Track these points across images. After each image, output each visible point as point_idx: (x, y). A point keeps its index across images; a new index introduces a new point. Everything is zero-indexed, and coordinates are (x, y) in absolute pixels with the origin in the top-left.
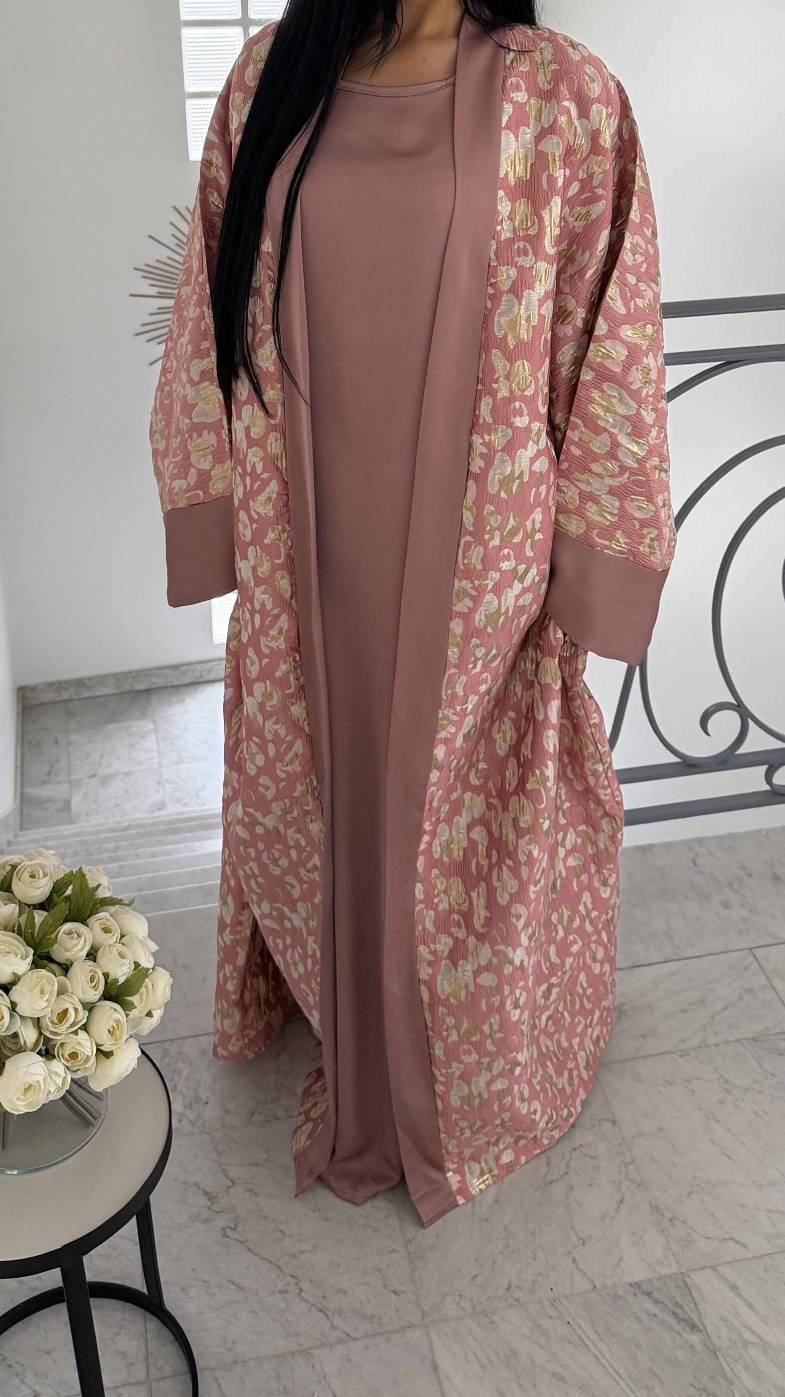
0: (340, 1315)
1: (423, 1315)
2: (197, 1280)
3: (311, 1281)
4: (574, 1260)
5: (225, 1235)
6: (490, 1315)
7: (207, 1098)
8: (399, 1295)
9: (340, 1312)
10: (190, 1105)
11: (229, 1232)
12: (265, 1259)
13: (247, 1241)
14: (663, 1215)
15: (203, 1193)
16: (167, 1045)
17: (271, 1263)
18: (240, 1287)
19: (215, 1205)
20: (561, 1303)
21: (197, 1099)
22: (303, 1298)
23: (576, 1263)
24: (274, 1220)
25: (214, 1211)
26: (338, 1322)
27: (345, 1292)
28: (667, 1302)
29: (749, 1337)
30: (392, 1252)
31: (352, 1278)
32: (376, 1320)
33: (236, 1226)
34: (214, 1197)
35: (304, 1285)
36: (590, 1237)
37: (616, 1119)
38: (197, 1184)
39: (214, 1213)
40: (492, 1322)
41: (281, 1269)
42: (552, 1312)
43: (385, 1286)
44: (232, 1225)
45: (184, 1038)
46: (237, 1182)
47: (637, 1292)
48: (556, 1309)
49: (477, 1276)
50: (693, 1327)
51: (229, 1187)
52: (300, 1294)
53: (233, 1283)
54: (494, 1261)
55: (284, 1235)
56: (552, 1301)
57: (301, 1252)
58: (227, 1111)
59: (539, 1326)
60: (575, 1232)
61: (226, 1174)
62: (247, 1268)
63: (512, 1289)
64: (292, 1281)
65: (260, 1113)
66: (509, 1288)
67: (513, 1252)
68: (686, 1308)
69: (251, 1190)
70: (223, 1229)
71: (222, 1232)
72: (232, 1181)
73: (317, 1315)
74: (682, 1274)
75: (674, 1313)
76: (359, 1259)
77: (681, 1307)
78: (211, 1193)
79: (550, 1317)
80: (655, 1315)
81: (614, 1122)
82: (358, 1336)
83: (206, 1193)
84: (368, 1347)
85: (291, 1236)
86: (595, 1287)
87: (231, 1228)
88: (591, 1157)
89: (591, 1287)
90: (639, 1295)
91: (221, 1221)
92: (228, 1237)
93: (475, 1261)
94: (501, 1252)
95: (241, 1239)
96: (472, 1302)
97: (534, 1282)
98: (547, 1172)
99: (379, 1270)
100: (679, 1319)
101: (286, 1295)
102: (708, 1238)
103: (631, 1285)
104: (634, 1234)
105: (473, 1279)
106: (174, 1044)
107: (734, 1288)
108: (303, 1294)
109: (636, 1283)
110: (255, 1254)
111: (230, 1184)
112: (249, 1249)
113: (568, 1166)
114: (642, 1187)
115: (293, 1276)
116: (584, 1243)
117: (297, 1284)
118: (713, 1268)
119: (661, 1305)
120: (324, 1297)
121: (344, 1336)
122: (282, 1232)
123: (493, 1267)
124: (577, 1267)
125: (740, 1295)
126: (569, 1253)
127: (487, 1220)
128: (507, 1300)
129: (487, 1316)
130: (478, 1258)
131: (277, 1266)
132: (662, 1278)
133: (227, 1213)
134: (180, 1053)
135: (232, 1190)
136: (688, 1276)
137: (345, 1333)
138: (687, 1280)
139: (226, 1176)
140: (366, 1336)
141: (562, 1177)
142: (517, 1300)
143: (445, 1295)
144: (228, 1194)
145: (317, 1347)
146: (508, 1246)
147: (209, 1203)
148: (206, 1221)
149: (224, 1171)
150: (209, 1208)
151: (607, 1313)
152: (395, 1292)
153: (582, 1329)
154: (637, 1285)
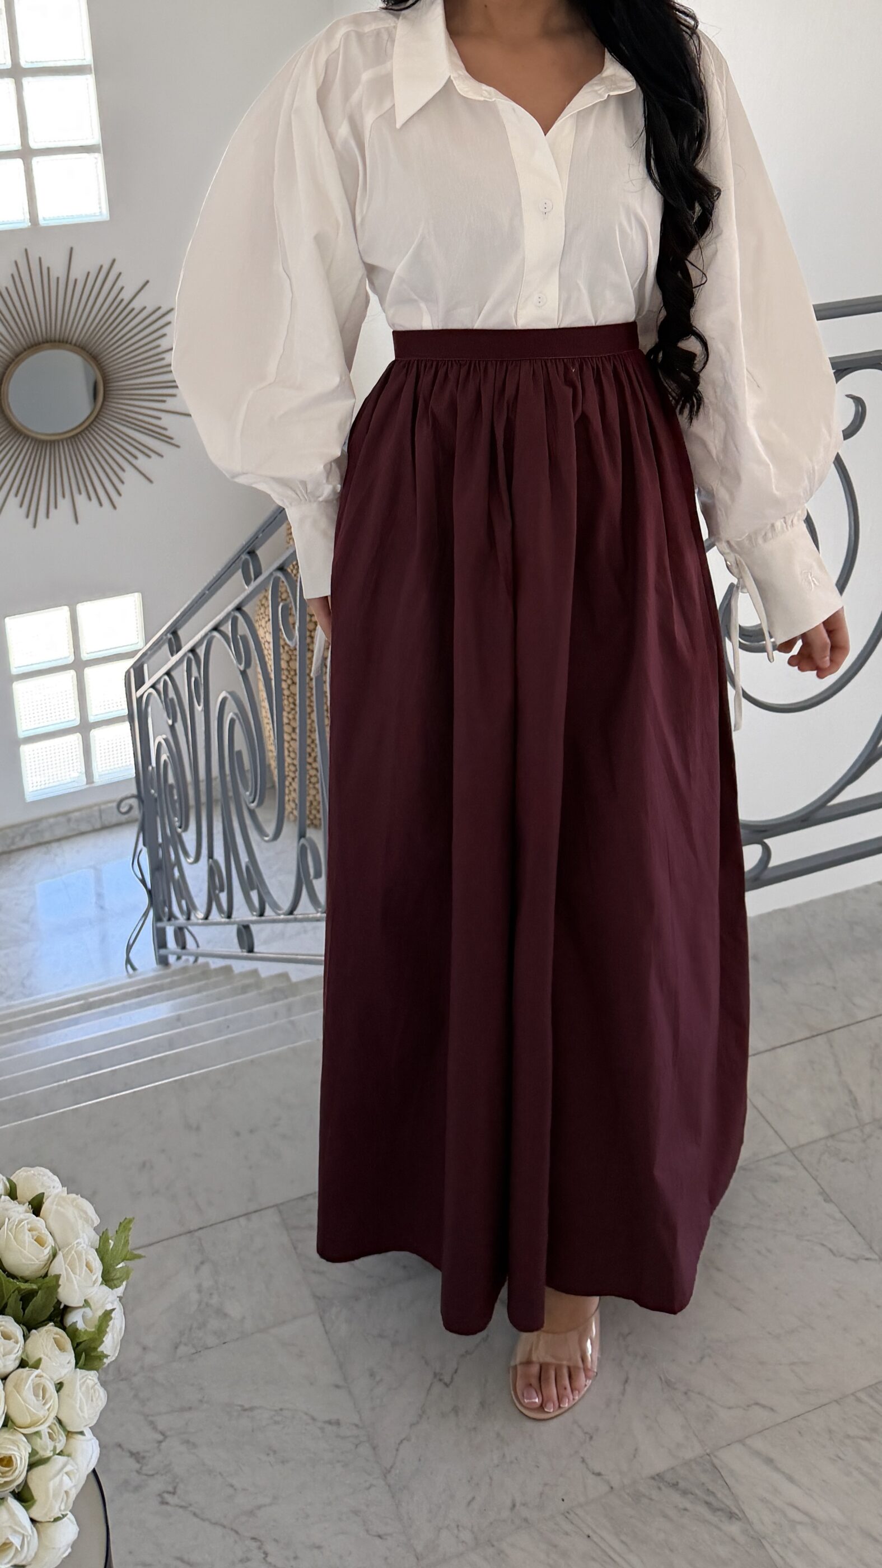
1: (418, 1559)
3: (276, 1540)
4: (583, 1460)
5: (164, 1503)
6: (495, 1543)
8: (386, 1539)
11: (168, 1498)
12: (217, 1523)
14: (675, 1389)
15: (128, 1454)
17: (224, 1527)
19: (144, 1468)
20: (577, 1515)
23: (587, 1464)
24: (221, 1474)
25: (146, 1475)
27: (319, 1547)
28: (697, 1492)
29: (798, 1516)
30: (368, 1488)
31: (326, 1529)
33: (175, 1488)
35: (269, 1547)
39: (144, 1477)
40: (500, 1552)
41: (237, 1532)
42: (568, 1527)
43: (367, 1531)
44: (170, 1489)
46: (168, 1433)
47: (661, 1485)
48: (572, 1523)
49: (474, 1498)
50: (731, 1516)
51: (160, 1442)
52: (264, 1558)
53: (181, 1559)
54: (491, 1478)
55: (235, 1489)
56: (566, 1514)
57: (259, 1507)
58: (144, 1349)
59: (555, 1546)
60: (580, 1426)
61: (153, 1425)
62: (197, 1538)
63: (517, 1507)
64: (254, 1545)
65: (186, 1345)
66: (514, 1506)
67: (511, 1462)
68: (719, 1495)
69: (188, 1442)
70: (160, 1495)
71: (159, 1499)
72: (162, 1433)
74: (708, 1455)
75: (707, 1503)
76: (329, 1504)
77: (713, 1494)
78: (138, 1453)
79: (567, 1534)
80: (685, 1509)
83: (132, 1454)
85: (244, 1490)
86: (612, 1488)
89: (607, 1488)
90: (663, 1488)
91: (157, 1485)
92: (167, 1503)
93: (469, 1481)
94: (498, 1466)
95: (183, 1504)
96: (473, 1532)
97: (541, 1494)
99: (356, 1513)
100: (714, 1510)
101: (248, 1564)
102: (730, 1408)
103: (653, 1478)
104: (647, 1417)
105: (469, 1503)
107: (769, 1461)
108: (269, 1559)
109: (658, 1475)
110: (203, 1520)
111: (160, 1437)
112: (195, 1514)
115: (253, 1539)
116: (591, 1438)
117: (260, 1548)
118: (741, 1441)
119: (690, 1496)
120: (296, 1558)
122: (232, 1486)
123: (491, 1485)
124: (588, 1468)
125: (777, 1469)
126: (577, 1452)
127: (475, 1429)
128: (513, 1522)
129: (493, 1546)
130: (472, 1478)
131: (232, 1529)
132: (686, 1463)
133: (162, 1475)
135: (163, 1444)
136: (715, 1456)
138: (716, 1461)
139: (155, 1428)
142: (526, 1520)
143: (439, 1530)
144: (160, 1450)
146: (504, 1456)
147: (137, 1466)
148: (137, 1489)
149: (152, 1423)
150: (138, 1472)
151: (631, 1517)
152: (380, 1536)
153: (605, 1540)
154: (658, 1477)
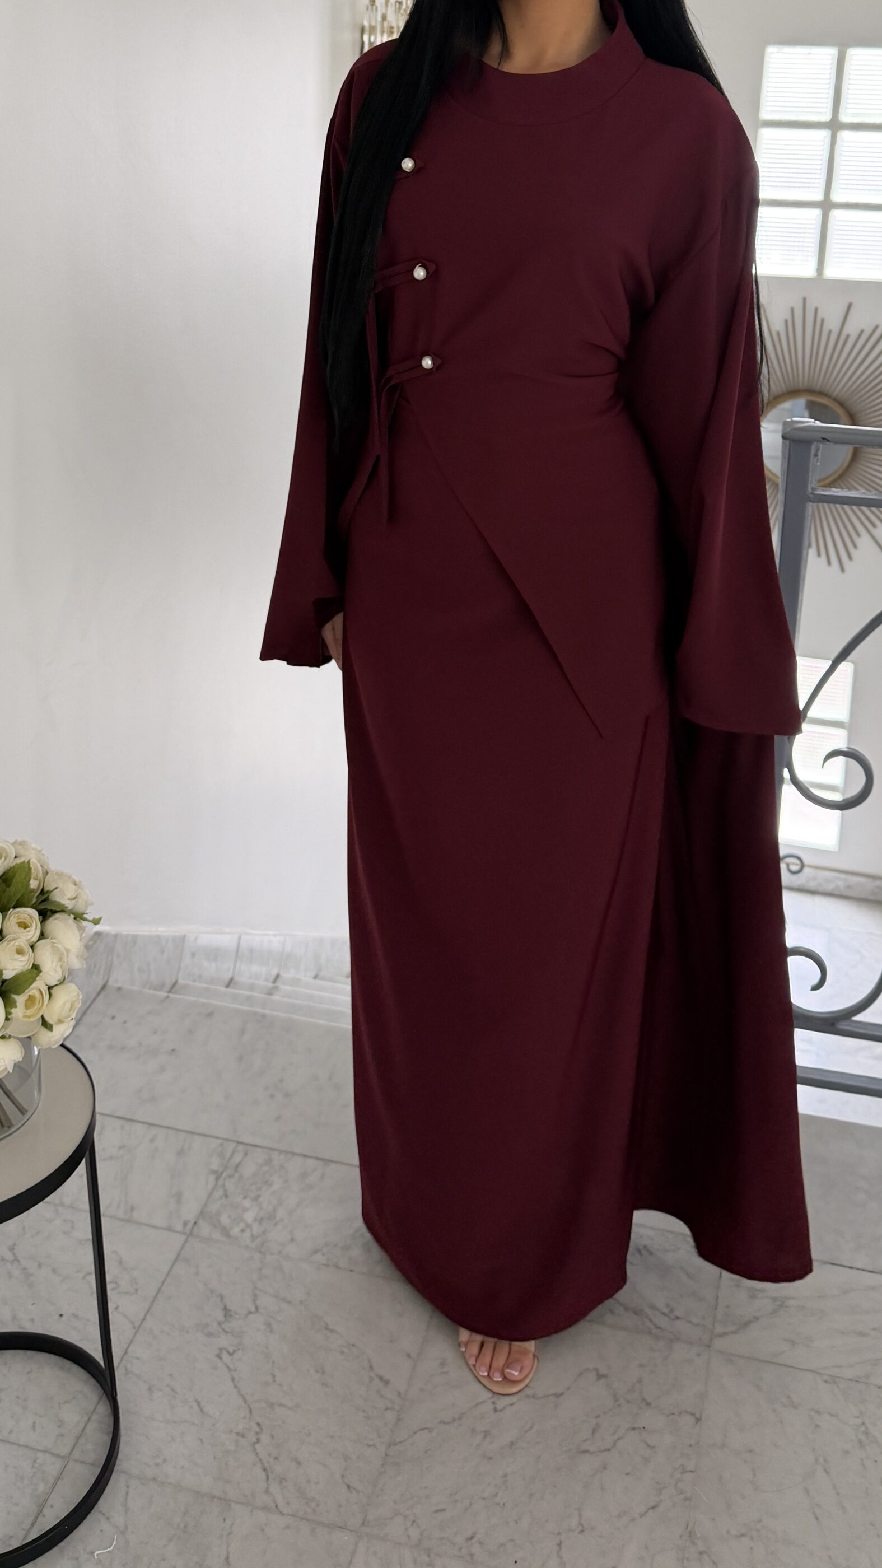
0: (281, 1482)
1: (363, 1523)
2: (168, 1386)
3: (273, 1437)
4: (560, 1544)
5: (219, 1356)
6: (432, 1556)
7: (282, 1220)
8: (351, 1492)
9: (282, 1480)
10: (262, 1219)
11: (225, 1356)
12: (242, 1396)
13: (236, 1370)
14: (694, 1543)
15: (223, 1307)
16: (275, 1155)
17: (245, 1401)
18: (202, 1410)
19: (226, 1323)
21: (271, 1217)
22: (255, 1449)
23: (560, 1548)
24: (273, 1362)
25: (223, 1330)
26: (275, 1489)
27: (299, 1463)
30: (370, 1446)
31: (315, 1453)
32: (313, 1505)
33: (234, 1351)
34: (231, 1316)
35: (265, 1438)
36: (593, 1528)
37: (703, 1419)
38: (222, 1297)
39: (221, 1331)
41: (251, 1411)
43: (343, 1476)
44: (231, 1351)
45: (294, 1154)
46: (261, 1310)
49: (444, 1510)
51: (250, 1313)
52: (254, 1444)
53: (199, 1403)
54: (471, 1505)
55: (274, 1381)
57: (281, 1405)
58: (292, 1240)
60: (580, 1515)
61: (255, 1297)
62: (220, 1396)
63: (473, 1541)
64: (255, 1428)
66: (472, 1538)
67: (498, 1504)
69: (269, 1325)
70: (221, 1349)
71: (218, 1351)
72: (257, 1308)
73: (258, 1471)
76: (332, 1437)
78: (230, 1310)
81: (698, 1420)
82: (285, 1512)
83: (225, 1309)
84: (288, 1527)
85: (280, 1385)
87: (228, 1352)
88: (648, 1446)
91: (224, 1341)
92: (221, 1358)
93: (451, 1494)
94: (484, 1499)
95: (231, 1366)
96: (421, 1535)
97: (502, 1545)
98: (586, 1440)
99: (346, 1458)
101: (240, 1438)
104: (647, 1549)
105: (437, 1511)
106: (282, 1156)
108: (257, 1446)
110: (235, 1387)
111: (253, 1309)
112: (233, 1379)
113: (615, 1444)
114: (687, 1503)
115: (258, 1424)
116: (582, 1531)
117: (257, 1433)
120: (276, 1458)
121: (273, 1505)
122: (274, 1376)
123: (466, 1509)
124: (558, 1552)
126: (559, 1534)
128: (460, 1549)
129: (429, 1556)
130: (456, 1494)
131: (249, 1407)
133: (234, 1336)
134: (282, 1167)
135: (251, 1316)
137: (275, 1503)
140: (293, 1516)
141: (601, 1451)
142: (472, 1555)
143: (398, 1514)
145: (238, 1503)
146: (496, 1495)
148: (210, 1335)
152: (349, 1487)
